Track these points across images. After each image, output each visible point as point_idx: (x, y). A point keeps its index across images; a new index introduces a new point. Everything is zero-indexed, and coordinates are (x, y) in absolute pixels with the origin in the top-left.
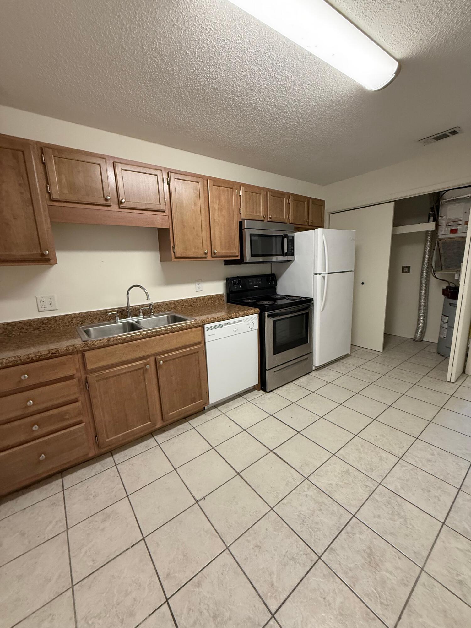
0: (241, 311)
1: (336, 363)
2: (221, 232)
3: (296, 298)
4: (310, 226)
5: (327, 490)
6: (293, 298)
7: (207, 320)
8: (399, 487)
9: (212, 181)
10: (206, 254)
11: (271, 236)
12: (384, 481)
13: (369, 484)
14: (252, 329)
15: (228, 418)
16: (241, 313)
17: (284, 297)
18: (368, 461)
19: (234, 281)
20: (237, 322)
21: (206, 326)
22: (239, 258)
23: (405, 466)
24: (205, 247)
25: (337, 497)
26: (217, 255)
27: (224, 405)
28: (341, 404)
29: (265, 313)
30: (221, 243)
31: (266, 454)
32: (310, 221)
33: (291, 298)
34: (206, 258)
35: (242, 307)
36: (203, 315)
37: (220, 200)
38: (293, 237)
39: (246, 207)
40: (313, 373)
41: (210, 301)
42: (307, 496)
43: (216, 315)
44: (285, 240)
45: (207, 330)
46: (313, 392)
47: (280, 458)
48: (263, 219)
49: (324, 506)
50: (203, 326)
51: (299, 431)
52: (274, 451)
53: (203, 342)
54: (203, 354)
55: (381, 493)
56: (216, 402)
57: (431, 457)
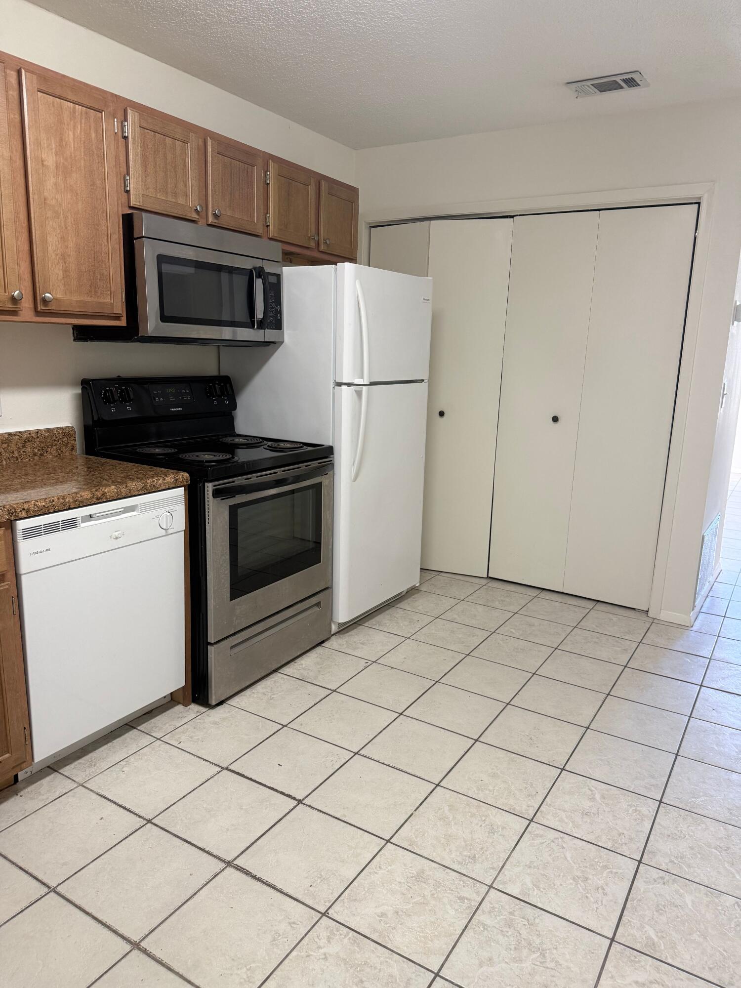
0: (133, 480)
1: (387, 612)
2: (64, 239)
3: (289, 445)
4: (322, 252)
5: (375, 930)
6: (282, 445)
7: (26, 506)
8: (530, 886)
9: (35, 77)
10: (14, 300)
11: (219, 268)
12: (498, 879)
13: (468, 892)
14: (166, 530)
15: (95, 796)
16: (133, 485)
17: (256, 442)
18: (465, 841)
19: (106, 391)
20: (123, 512)
21: (21, 525)
22: (123, 323)
23: (541, 836)
24: (12, 278)
25: (398, 941)
26: (52, 307)
27: (80, 761)
28: (401, 714)
29: (206, 484)
30: (66, 272)
31: (213, 874)
32: (322, 238)
33: (275, 444)
34: (14, 313)
35: (136, 468)
36: (8, 492)
37: (61, 140)
38: (278, 277)
39: (145, 176)
40: (334, 643)
41: (28, 450)
42: (326, 959)
43: (56, 492)
44: (259, 284)
45: (25, 538)
46: (335, 691)
47: (254, 877)
48: (194, 216)
49: (368, 970)
50: (10, 525)
51: (301, 798)
52: (235, 863)
53: (10, 575)
54: (11, 612)
55: (493, 908)
56: (54, 756)
57: (590, 804)
